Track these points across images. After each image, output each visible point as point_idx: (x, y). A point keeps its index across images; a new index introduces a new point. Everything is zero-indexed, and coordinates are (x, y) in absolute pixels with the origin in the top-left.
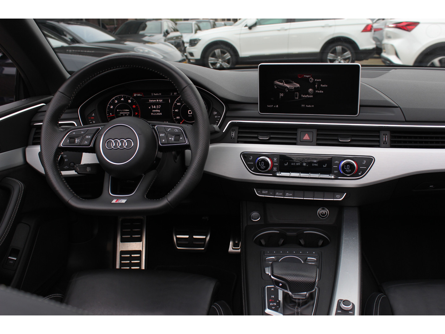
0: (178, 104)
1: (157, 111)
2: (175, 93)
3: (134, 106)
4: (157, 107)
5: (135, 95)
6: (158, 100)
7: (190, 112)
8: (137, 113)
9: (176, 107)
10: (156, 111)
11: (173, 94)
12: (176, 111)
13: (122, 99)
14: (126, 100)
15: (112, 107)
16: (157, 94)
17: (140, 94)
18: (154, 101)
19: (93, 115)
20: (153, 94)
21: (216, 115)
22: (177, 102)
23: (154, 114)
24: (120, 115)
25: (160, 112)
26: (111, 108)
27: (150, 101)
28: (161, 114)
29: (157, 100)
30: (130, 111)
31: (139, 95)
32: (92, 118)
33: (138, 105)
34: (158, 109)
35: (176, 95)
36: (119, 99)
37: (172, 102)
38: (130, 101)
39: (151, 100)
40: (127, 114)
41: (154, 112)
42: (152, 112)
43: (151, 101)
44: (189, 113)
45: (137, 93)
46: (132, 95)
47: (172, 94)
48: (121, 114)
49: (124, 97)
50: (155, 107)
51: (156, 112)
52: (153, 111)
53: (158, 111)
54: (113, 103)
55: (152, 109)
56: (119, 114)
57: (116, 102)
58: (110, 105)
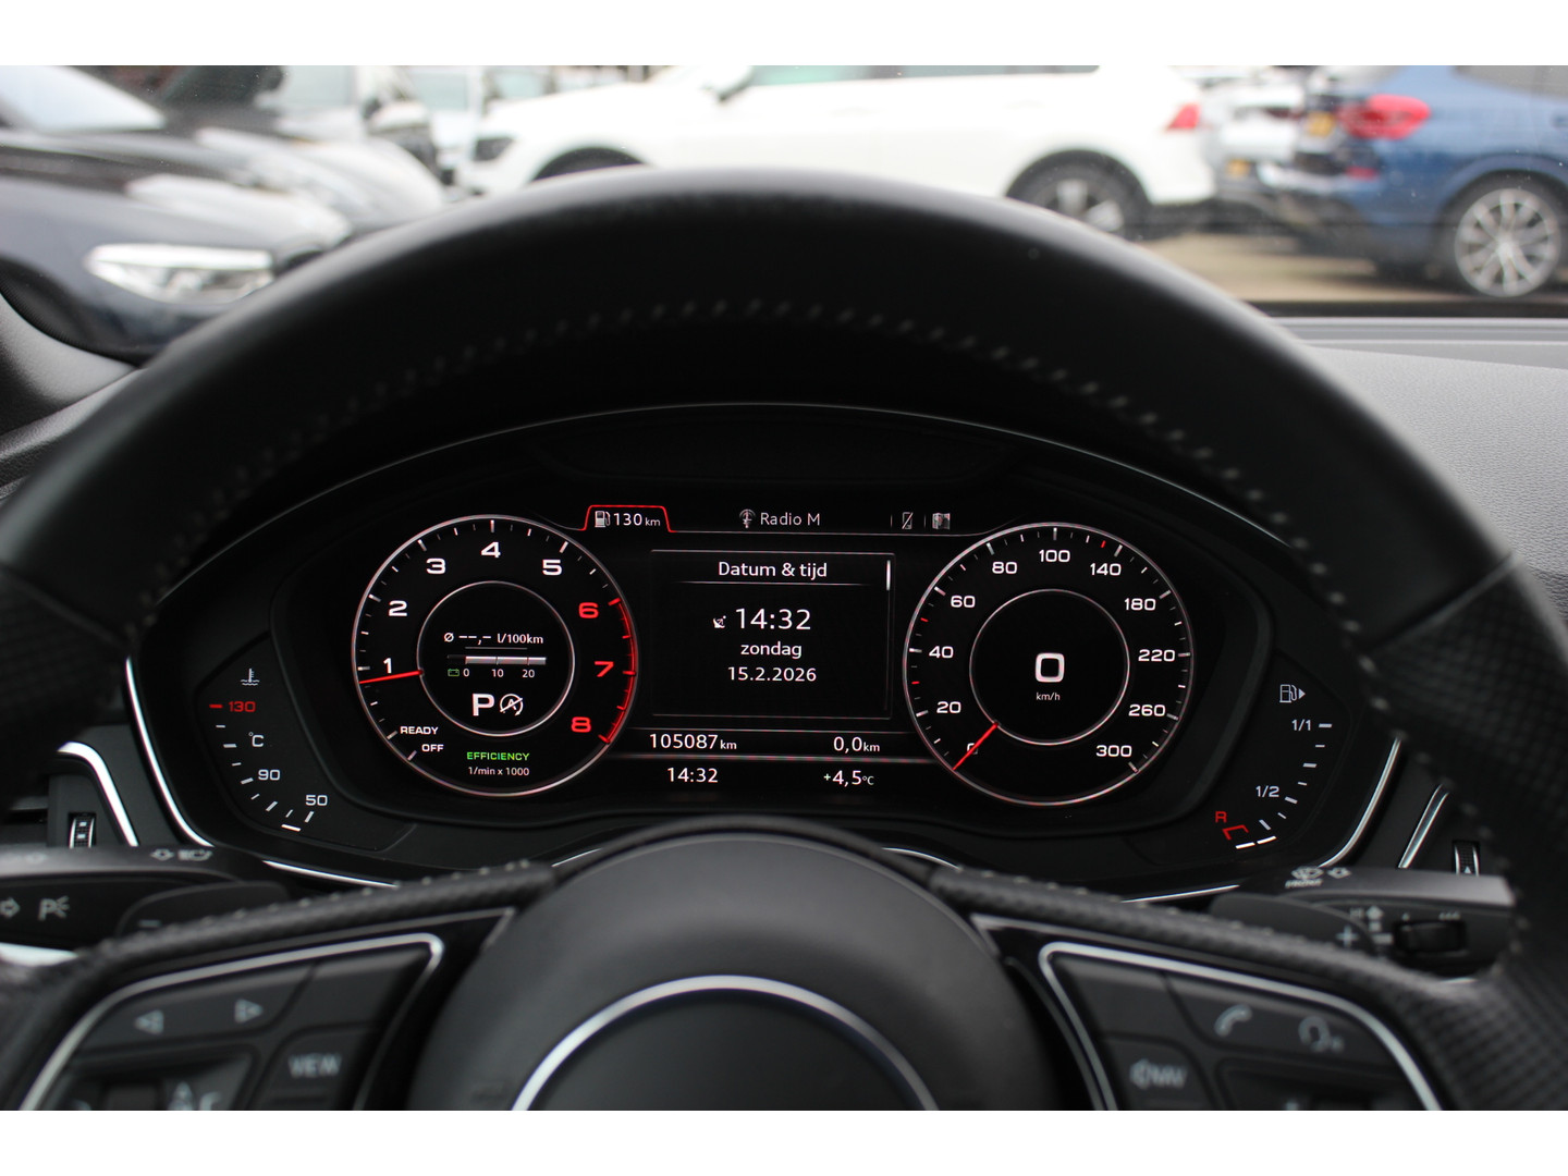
0: (956, 601)
1: (778, 649)
2: (936, 517)
3: (588, 610)
4: (779, 621)
5: (600, 522)
6: (796, 566)
7: (1050, 668)
8: (610, 665)
9: (940, 623)
10: (770, 650)
11: (922, 522)
12: (935, 652)
13: (493, 550)
14: (524, 552)
15: (398, 609)
16: (787, 519)
17: (647, 514)
18: (759, 571)
19: (250, 680)
20: (755, 521)
21: (1298, 710)
22: (953, 584)
23: (755, 673)
24: (466, 673)
25: (804, 663)
26: (392, 613)
27: (724, 568)
28: (811, 675)
29: (788, 570)
30: (554, 648)
31: (634, 520)
32: (242, 706)
33: (620, 600)
34: (791, 638)
35: (941, 530)
36: (461, 548)
37: (910, 585)
38: (552, 567)
39: (735, 561)
40: (529, 667)
41: (752, 662)
42: (740, 661)
43: (737, 572)
44: (1044, 673)
45: (613, 498)
46: (572, 514)
47: (916, 522)
48: (473, 667)
49: (502, 533)
50: (760, 619)
51: (770, 662)
52: (746, 650)
53: (788, 651)
54: (408, 578)
55: (739, 634)
56: (462, 665)
57: (439, 566)
58: (387, 591)
